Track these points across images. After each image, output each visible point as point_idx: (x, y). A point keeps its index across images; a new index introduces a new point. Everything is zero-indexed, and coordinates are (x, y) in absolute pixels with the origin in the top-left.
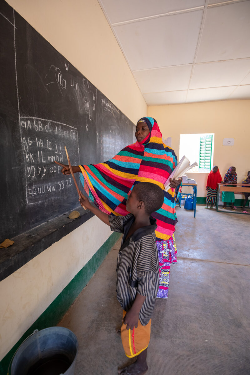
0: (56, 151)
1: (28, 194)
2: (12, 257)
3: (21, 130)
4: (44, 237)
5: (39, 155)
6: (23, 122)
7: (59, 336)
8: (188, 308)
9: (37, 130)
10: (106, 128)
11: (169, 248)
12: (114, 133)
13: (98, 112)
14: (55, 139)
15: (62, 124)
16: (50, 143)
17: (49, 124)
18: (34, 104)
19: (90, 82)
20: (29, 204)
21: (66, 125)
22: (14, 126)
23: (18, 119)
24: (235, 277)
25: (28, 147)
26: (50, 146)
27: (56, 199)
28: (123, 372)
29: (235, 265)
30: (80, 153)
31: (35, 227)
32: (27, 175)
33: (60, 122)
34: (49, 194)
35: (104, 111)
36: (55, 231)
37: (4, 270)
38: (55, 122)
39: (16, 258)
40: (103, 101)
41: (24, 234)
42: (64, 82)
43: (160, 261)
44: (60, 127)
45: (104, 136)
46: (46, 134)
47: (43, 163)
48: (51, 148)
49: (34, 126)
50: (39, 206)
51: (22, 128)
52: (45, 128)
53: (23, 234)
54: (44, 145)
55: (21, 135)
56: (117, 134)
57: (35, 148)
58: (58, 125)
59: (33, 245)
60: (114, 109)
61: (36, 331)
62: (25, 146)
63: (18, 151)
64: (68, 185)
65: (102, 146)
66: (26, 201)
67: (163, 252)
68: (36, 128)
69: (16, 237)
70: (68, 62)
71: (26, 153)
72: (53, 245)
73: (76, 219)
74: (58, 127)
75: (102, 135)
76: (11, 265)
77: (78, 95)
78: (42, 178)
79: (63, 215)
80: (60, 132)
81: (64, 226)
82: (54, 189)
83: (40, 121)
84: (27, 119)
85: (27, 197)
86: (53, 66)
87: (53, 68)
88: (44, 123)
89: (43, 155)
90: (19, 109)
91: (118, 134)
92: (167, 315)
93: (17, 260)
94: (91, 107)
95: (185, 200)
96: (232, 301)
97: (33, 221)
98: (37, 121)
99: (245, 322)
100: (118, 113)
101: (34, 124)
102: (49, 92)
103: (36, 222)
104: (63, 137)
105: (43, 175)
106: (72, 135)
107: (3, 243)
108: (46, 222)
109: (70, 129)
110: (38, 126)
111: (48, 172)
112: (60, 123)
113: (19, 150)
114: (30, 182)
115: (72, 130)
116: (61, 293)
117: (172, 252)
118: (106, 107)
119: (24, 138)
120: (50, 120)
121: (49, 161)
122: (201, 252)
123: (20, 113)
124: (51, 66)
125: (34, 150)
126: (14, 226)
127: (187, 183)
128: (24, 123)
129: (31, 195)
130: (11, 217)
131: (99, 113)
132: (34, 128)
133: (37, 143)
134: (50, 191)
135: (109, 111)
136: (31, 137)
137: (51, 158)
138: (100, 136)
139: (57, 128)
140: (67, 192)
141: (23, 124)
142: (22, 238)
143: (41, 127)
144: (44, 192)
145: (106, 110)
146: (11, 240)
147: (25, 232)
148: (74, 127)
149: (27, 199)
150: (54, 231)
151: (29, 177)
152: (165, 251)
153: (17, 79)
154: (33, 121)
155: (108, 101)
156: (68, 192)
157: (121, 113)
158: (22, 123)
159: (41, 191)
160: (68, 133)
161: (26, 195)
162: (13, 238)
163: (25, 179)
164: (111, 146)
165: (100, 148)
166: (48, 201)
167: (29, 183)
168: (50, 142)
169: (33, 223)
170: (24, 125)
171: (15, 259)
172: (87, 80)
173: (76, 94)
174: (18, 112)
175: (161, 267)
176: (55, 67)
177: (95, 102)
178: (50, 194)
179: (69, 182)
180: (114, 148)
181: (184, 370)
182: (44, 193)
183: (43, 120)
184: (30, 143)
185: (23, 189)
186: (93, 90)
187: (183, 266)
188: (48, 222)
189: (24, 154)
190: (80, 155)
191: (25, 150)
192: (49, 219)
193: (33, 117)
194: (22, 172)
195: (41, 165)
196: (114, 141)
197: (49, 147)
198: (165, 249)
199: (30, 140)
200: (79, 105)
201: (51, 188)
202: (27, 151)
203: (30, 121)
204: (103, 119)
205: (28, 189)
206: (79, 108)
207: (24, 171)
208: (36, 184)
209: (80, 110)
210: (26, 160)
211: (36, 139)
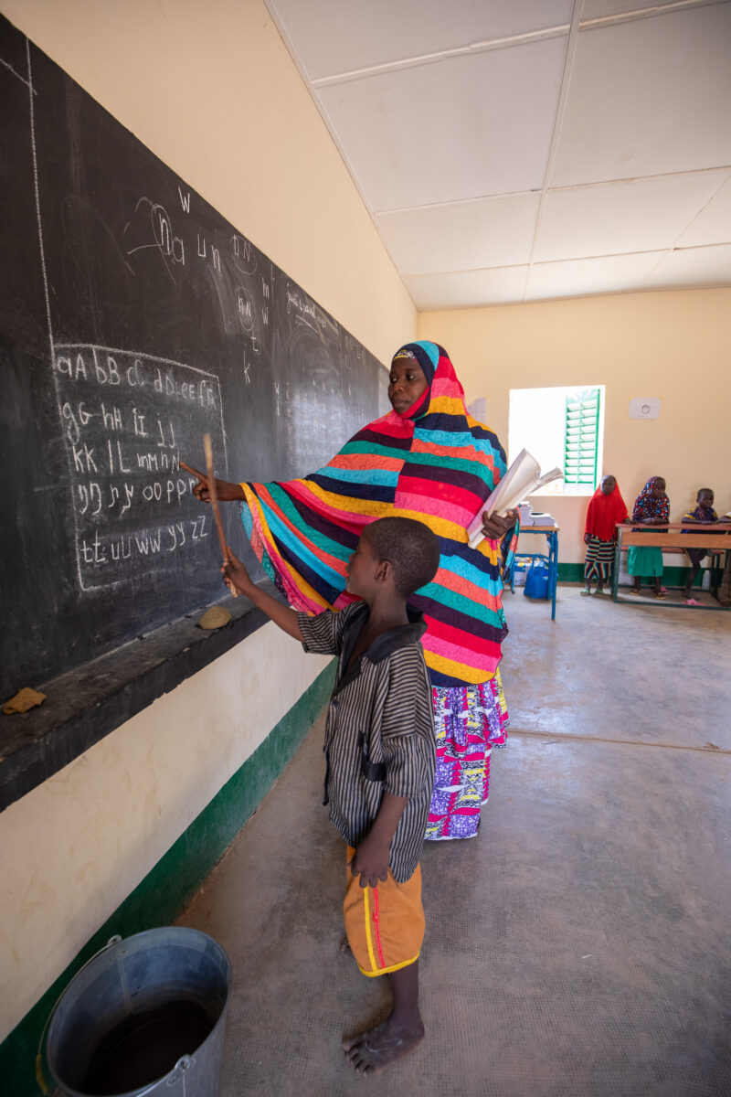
0: (161, 441)
1: (82, 561)
2: (41, 737)
3: (57, 381)
4: (132, 682)
5: (110, 452)
6: (61, 359)
7: (179, 953)
8: (536, 868)
9: (103, 382)
10: (302, 375)
11: (482, 703)
12: (324, 389)
13: (278, 330)
14: (156, 407)
15: (176, 363)
16: (142, 417)
17: (138, 363)
18: (92, 307)
19: (252, 246)
20: (86, 588)
21: (185, 366)
22: (38, 371)
23: (48, 352)
24: (664, 781)
25: (78, 429)
26: (142, 427)
27: (163, 573)
28: (358, 1046)
29: (665, 750)
30: (227, 444)
31: (105, 652)
32: (78, 508)
33: (170, 358)
34: (142, 562)
35: (295, 326)
36: (161, 664)
37: (16, 775)
38: (156, 358)
39: (51, 742)
40: (292, 299)
41: (74, 674)
42: (177, 246)
43: (460, 741)
44: (171, 372)
45: (297, 397)
46: (130, 392)
47: (124, 474)
48: (145, 431)
49: (95, 369)
50: (114, 594)
51: (60, 375)
52: (126, 375)
53: (71, 673)
54: (124, 423)
55: (58, 396)
56: (332, 391)
57: (99, 433)
58: (164, 367)
59: (98, 704)
60: (324, 322)
61: (115, 940)
62: (69, 427)
63: (51, 442)
64: (198, 534)
65: (292, 425)
66: (79, 582)
67: (468, 716)
68: (101, 375)
69: (52, 682)
70: (187, 189)
71: (74, 447)
72: (157, 701)
73: (220, 628)
74: (164, 372)
75: (289, 394)
76: (35, 760)
77: (218, 282)
78: (120, 517)
79: (183, 618)
80: (170, 388)
81: (187, 649)
82: (157, 547)
83: (111, 354)
84: (73, 349)
85: (79, 569)
86: (145, 199)
87: (146, 207)
88: (124, 362)
89: (122, 452)
90: (50, 323)
91: (336, 392)
92: (477, 889)
93: (53, 747)
94: (257, 313)
95: (527, 571)
96: (658, 847)
97: (98, 636)
98: (102, 355)
99: (692, 904)
100: (334, 332)
101: (94, 366)
102: (134, 274)
103: (108, 640)
104: (178, 399)
105: (125, 507)
106: (204, 395)
107: (14, 700)
108: (136, 640)
109: (200, 377)
110: (107, 371)
111: (138, 499)
112: (168, 361)
113: (52, 438)
114: (88, 527)
115: (204, 381)
116: (184, 833)
117: (491, 716)
118: (301, 314)
119: (67, 405)
120: (140, 354)
121: (141, 467)
122: (573, 715)
123: (53, 335)
124: (141, 199)
125: (96, 437)
126: (45, 653)
127: (531, 523)
128: (66, 363)
129: (91, 565)
130: (35, 628)
131: (280, 332)
132: (95, 375)
133: (105, 418)
134: (146, 552)
135: (310, 325)
136: (86, 402)
137: (145, 461)
138: (284, 398)
139: (161, 374)
140: (194, 554)
141: (62, 364)
142: (67, 685)
143: (114, 371)
144: (129, 555)
145: (300, 324)
146: (38, 691)
147: (78, 669)
148: (210, 372)
149: (80, 574)
150: (158, 662)
151: (83, 512)
152: (473, 712)
153: (41, 236)
154: (92, 357)
155: (306, 296)
156: (197, 553)
157: (344, 332)
158: (60, 361)
159: (120, 552)
160: (193, 389)
161: (76, 566)
162: (42, 687)
163: (72, 519)
164: (316, 423)
165: (285, 433)
166: (141, 580)
167: (85, 532)
168: (142, 414)
169: (100, 642)
170: (64, 366)
171: (48, 743)
172: (242, 239)
173: (214, 278)
174: (48, 332)
175: (462, 756)
176: (151, 203)
177: (268, 302)
178: (144, 562)
179: (199, 526)
180: (326, 430)
181: (524, 1038)
182: (128, 559)
183: (119, 354)
184: (84, 417)
185: (67, 549)
186: (262, 267)
187: (522, 755)
188: (142, 638)
189: (67, 448)
190: (228, 449)
191: (70, 437)
192: (144, 629)
193: (91, 346)
194: (63, 500)
195: (118, 479)
196: (324, 411)
197: (139, 428)
198: (473, 708)
199: (83, 410)
200: (223, 310)
201: (149, 544)
202: (75, 440)
203: (83, 356)
204: (291, 350)
205: (83, 548)
206: (224, 317)
207: (70, 498)
208: (104, 534)
209: (225, 325)
210: (74, 466)
211: (103, 406)
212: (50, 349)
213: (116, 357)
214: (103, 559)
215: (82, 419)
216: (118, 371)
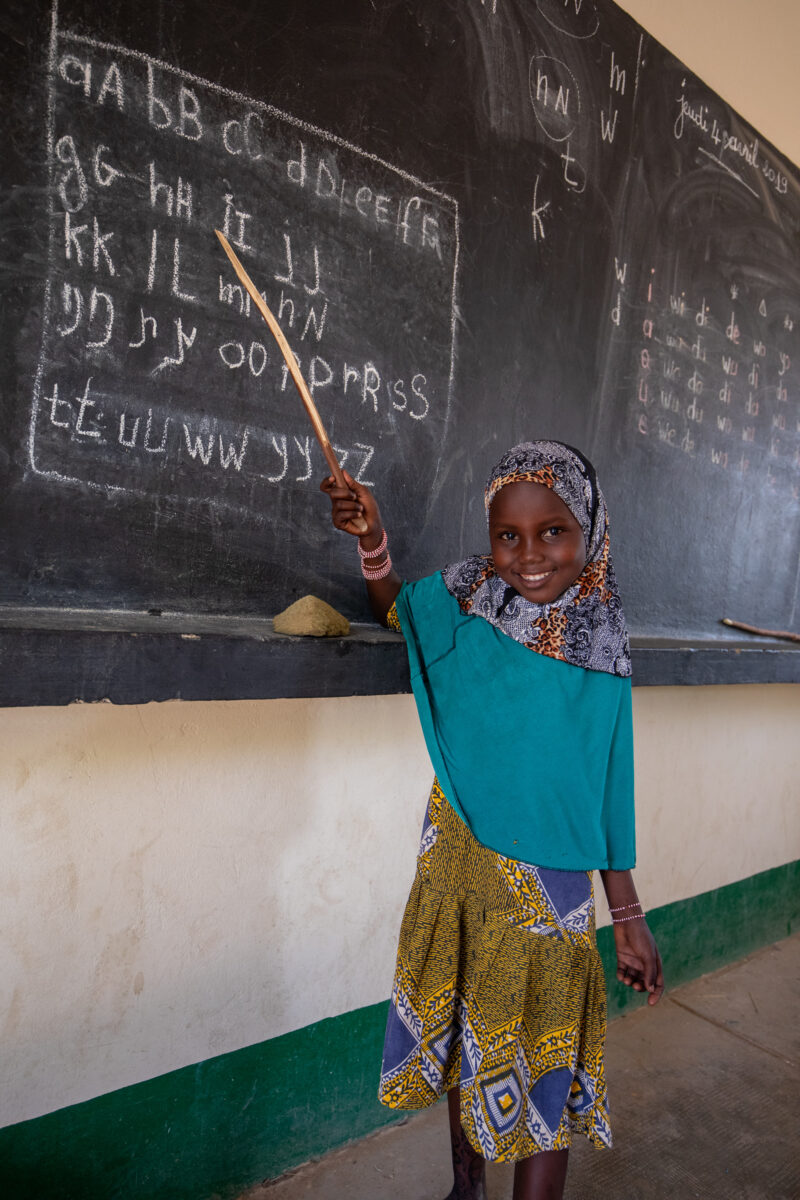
0: (285, 272)
1: (43, 419)
3: (52, 94)
5: (154, 252)
6: (70, 59)
9: (163, 127)
10: (700, 267)
13: (641, 161)
14: (283, 208)
15: (348, 145)
16: (244, 216)
17: (253, 118)
20: (40, 470)
21: (374, 157)
22: (15, 64)
23: (44, 38)
25: (84, 188)
26: (242, 233)
27: (240, 517)
30: (460, 334)
31: (62, 605)
32: (54, 321)
33: (335, 132)
34: (190, 474)
35: (693, 167)
40: (691, 114)
44: (333, 157)
46: (222, 162)
47: (178, 299)
48: (247, 242)
49: (147, 99)
50: (107, 506)
51: (60, 84)
52: (217, 131)
54: (197, 212)
55: (51, 119)
57: (133, 210)
58: (317, 147)
60: (782, 181)
62: (65, 179)
63: (17, 190)
66: (27, 453)
68: (160, 113)
71: (68, 215)
72: (81, 706)
74: (315, 152)
77: (487, 31)
78: (153, 374)
80: (327, 185)
81: (194, 637)
82: (234, 461)
83: (190, 85)
84: (100, 52)
85: (32, 429)
88: (217, 109)
89: (183, 261)
94: (585, 116)
97: (51, 568)
98: (169, 80)
101: (144, 91)
103: (73, 586)
104: (341, 212)
105: (168, 361)
106: (412, 224)
108: (145, 613)
109: (408, 189)
110: (176, 112)
111: (203, 356)
112: (328, 136)
113: (22, 184)
114: (70, 362)
115: (417, 199)
118: (716, 149)
119: (67, 139)
120: (262, 104)
121: (225, 304)
123: (59, 13)
125: (124, 215)
128: (80, 69)
129: (65, 433)
131: (647, 170)
132: (145, 109)
133: (154, 190)
134: (206, 461)
135: (737, 177)
136: (114, 148)
137: (236, 294)
138: (638, 296)
139: (308, 154)
141: (70, 68)
144: (159, 450)
145: (708, 167)
148: (438, 188)
149: (32, 440)
151: (63, 334)
154: (143, 76)
155: (733, 120)
158: (66, 62)
159: (140, 436)
160: (385, 204)
161: (28, 421)
163: (37, 337)
166: (182, 506)
167: (61, 369)
168: (247, 208)
169: (51, 582)
170: (77, 74)
173: (478, 21)
174: (50, 7)
177: (621, 102)
178: (197, 477)
179: (354, 461)
182: (157, 457)
183: (208, 90)
184: (104, 174)
185: (11, 383)
186: (612, 32)
188: (157, 616)
189: (51, 209)
190: (459, 342)
191: (63, 195)
192: (167, 601)
193: (144, 57)
194: (21, 295)
195: (164, 305)
197: (234, 231)
199: (105, 157)
200: (491, 84)
201: (216, 449)
202: (74, 205)
203: (123, 71)
204: (674, 210)
205: (51, 395)
206: (492, 98)
207: (40, 299)
208: (108, 390)
209: (493, 113)
210: (62, 246)
211: (152, 165)
212: (48, 34)
213: (202, 93)
214: (95, 434)
215: (97, 174)
216: (203, 118)
